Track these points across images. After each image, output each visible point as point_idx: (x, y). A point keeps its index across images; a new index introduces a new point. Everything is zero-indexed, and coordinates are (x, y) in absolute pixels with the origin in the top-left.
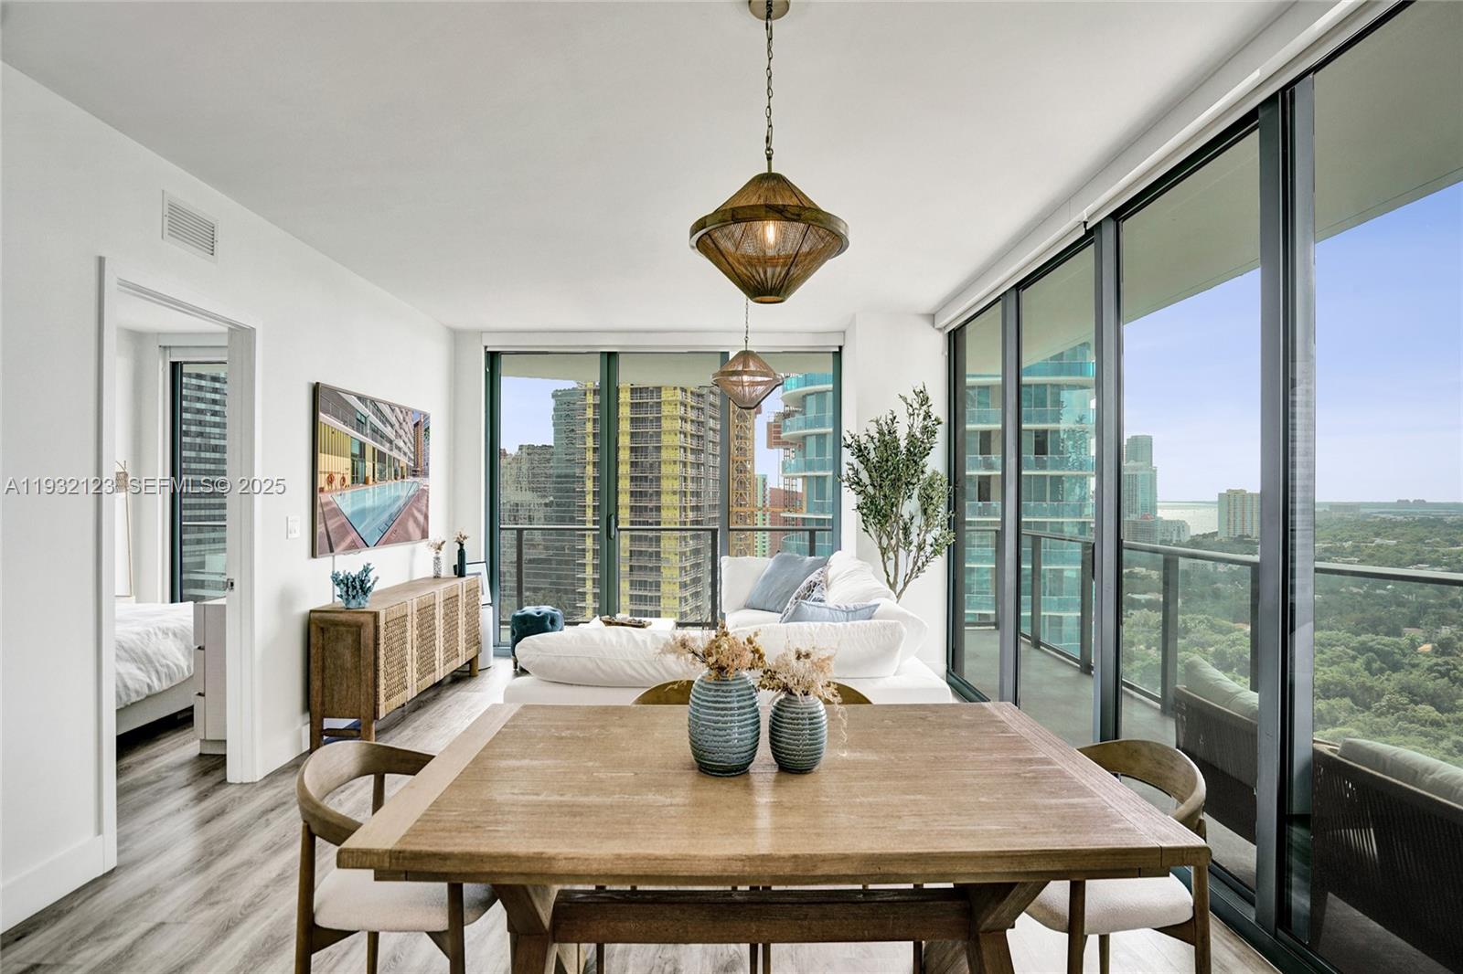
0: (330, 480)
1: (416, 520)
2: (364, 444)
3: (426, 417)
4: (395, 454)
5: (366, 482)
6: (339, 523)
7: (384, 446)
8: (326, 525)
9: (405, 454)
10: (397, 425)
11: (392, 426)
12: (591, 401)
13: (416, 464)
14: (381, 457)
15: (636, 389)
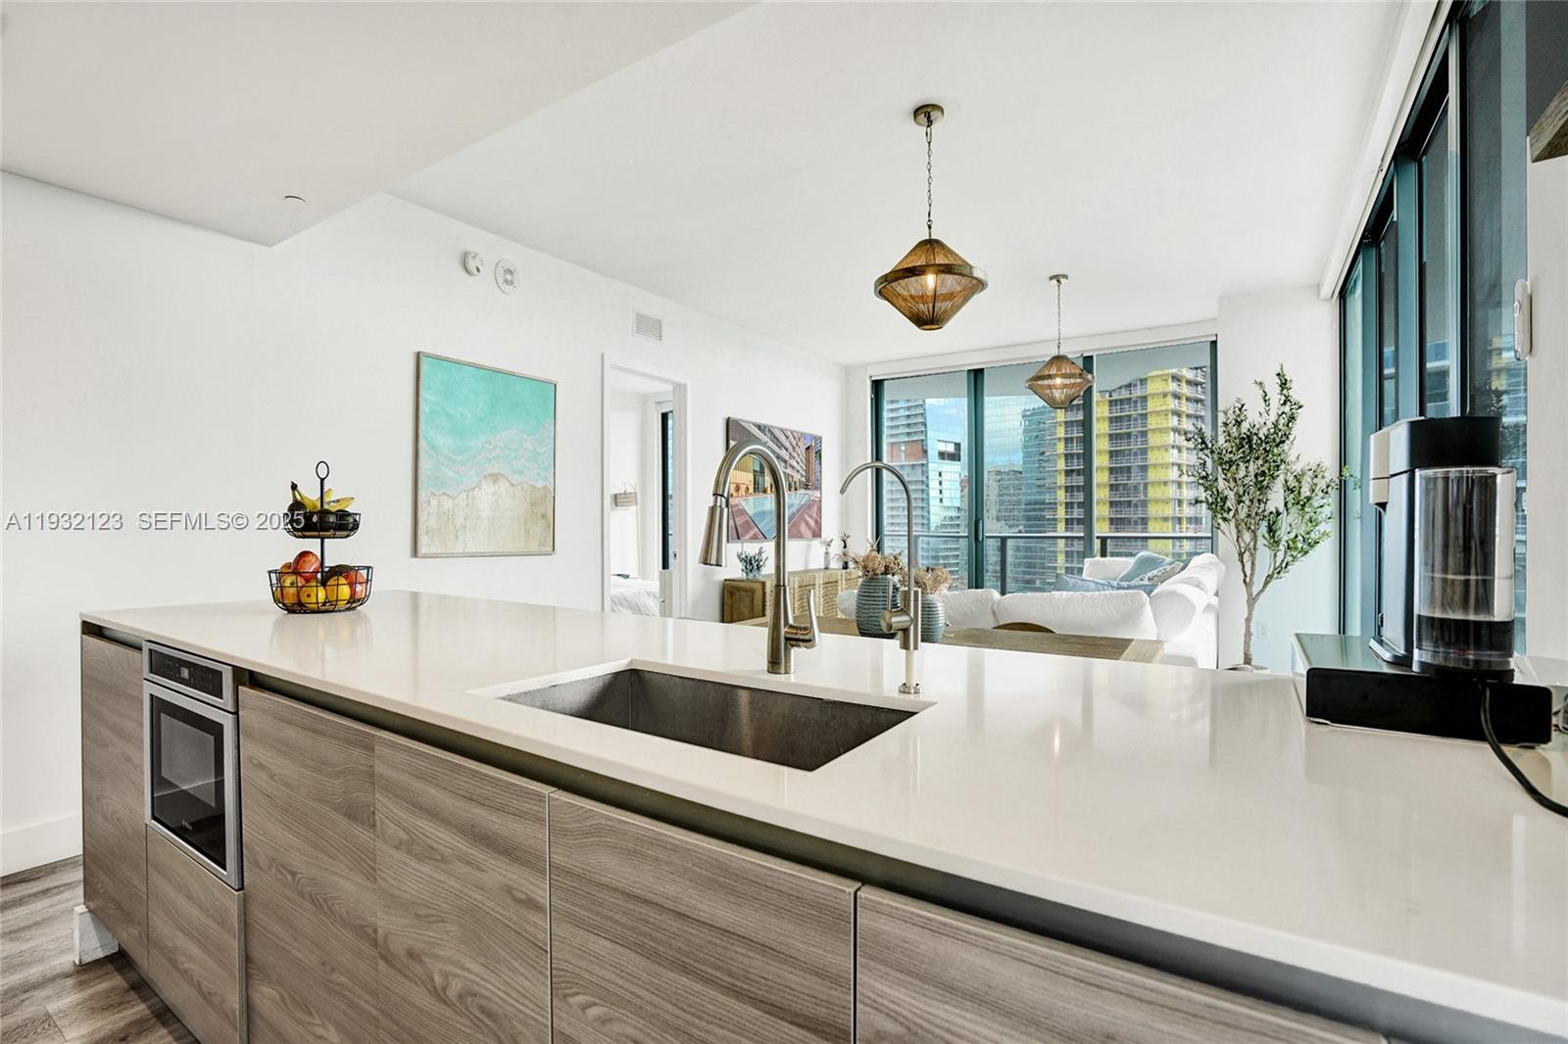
0: (738, 489)
1: (807, 524)
3: (818, 439)
4: (789, 471)
5: (765, 491)
9: (798, 471)
10: (791, 449)
11: (787, 450)
12: (1063, 419)
13: (808, 480)
15: (1116, 401)
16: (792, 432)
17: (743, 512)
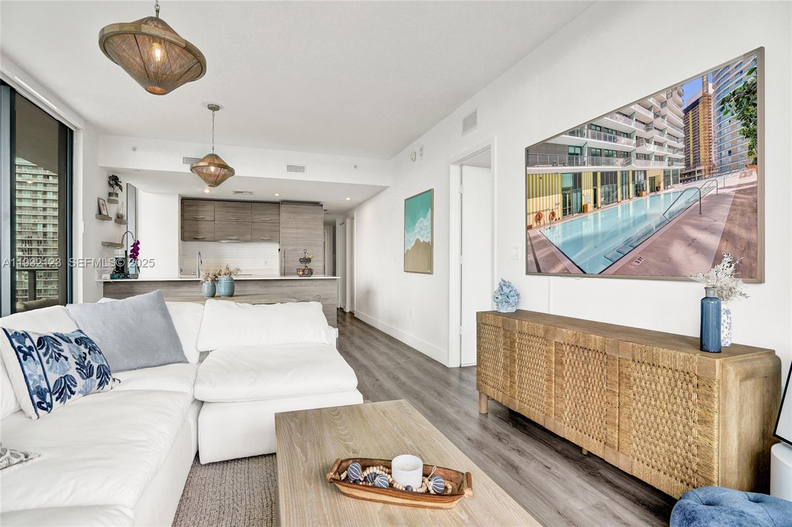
0: (539, 217)
1: (693, 244)
2: (580, 174)
4: (636, 165)
5: (583, 210)
6: (549, 252)
7: (613, 164)
8: (534, 255)
9: (660, 158)
10: (640, 130)
11: (628, 135)
14: (609, 178)
16: (640, 102)
17: (546, 243)
